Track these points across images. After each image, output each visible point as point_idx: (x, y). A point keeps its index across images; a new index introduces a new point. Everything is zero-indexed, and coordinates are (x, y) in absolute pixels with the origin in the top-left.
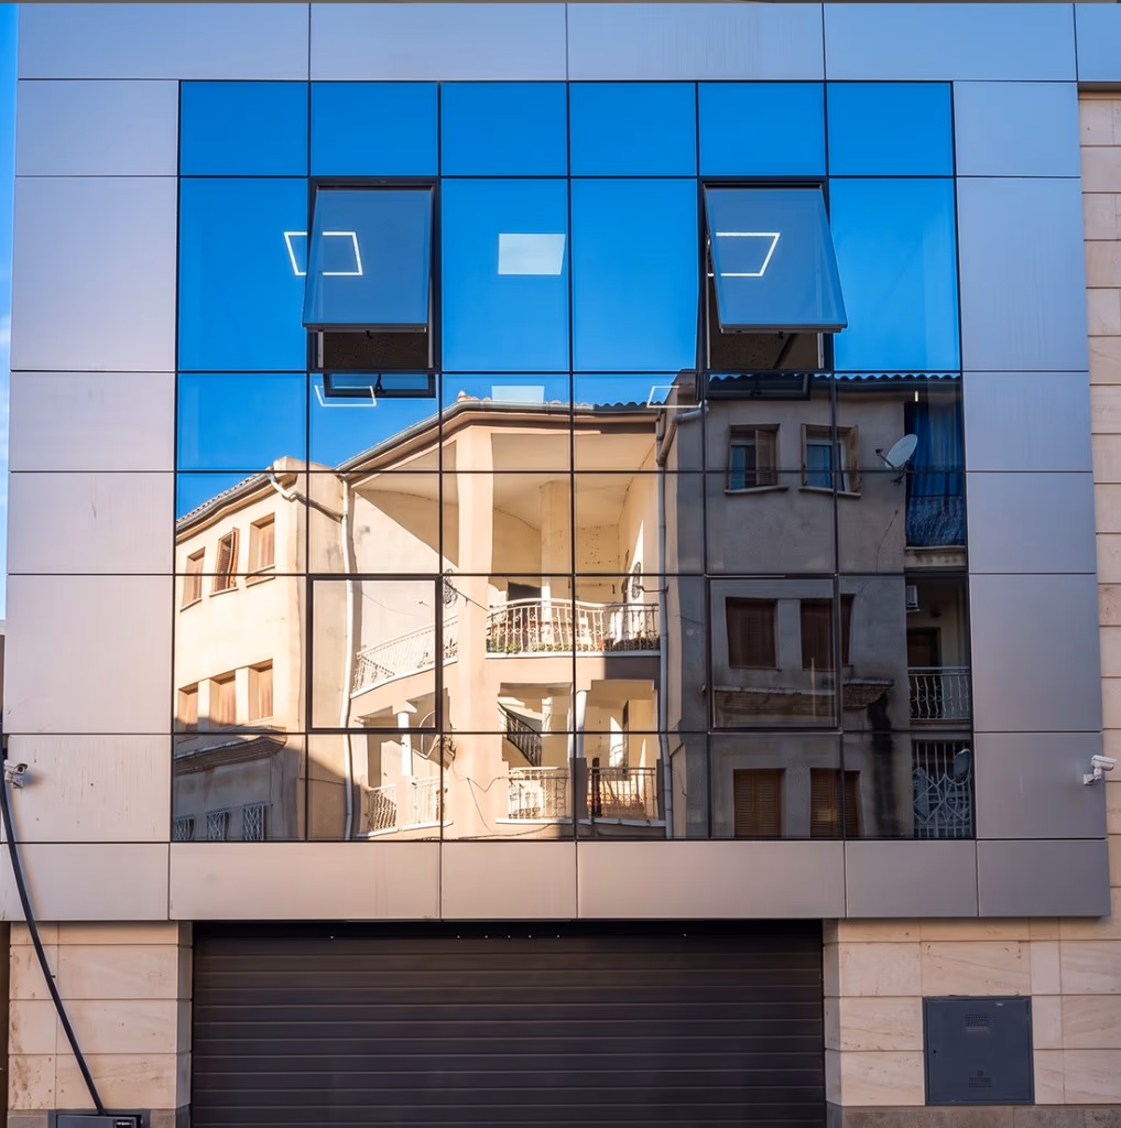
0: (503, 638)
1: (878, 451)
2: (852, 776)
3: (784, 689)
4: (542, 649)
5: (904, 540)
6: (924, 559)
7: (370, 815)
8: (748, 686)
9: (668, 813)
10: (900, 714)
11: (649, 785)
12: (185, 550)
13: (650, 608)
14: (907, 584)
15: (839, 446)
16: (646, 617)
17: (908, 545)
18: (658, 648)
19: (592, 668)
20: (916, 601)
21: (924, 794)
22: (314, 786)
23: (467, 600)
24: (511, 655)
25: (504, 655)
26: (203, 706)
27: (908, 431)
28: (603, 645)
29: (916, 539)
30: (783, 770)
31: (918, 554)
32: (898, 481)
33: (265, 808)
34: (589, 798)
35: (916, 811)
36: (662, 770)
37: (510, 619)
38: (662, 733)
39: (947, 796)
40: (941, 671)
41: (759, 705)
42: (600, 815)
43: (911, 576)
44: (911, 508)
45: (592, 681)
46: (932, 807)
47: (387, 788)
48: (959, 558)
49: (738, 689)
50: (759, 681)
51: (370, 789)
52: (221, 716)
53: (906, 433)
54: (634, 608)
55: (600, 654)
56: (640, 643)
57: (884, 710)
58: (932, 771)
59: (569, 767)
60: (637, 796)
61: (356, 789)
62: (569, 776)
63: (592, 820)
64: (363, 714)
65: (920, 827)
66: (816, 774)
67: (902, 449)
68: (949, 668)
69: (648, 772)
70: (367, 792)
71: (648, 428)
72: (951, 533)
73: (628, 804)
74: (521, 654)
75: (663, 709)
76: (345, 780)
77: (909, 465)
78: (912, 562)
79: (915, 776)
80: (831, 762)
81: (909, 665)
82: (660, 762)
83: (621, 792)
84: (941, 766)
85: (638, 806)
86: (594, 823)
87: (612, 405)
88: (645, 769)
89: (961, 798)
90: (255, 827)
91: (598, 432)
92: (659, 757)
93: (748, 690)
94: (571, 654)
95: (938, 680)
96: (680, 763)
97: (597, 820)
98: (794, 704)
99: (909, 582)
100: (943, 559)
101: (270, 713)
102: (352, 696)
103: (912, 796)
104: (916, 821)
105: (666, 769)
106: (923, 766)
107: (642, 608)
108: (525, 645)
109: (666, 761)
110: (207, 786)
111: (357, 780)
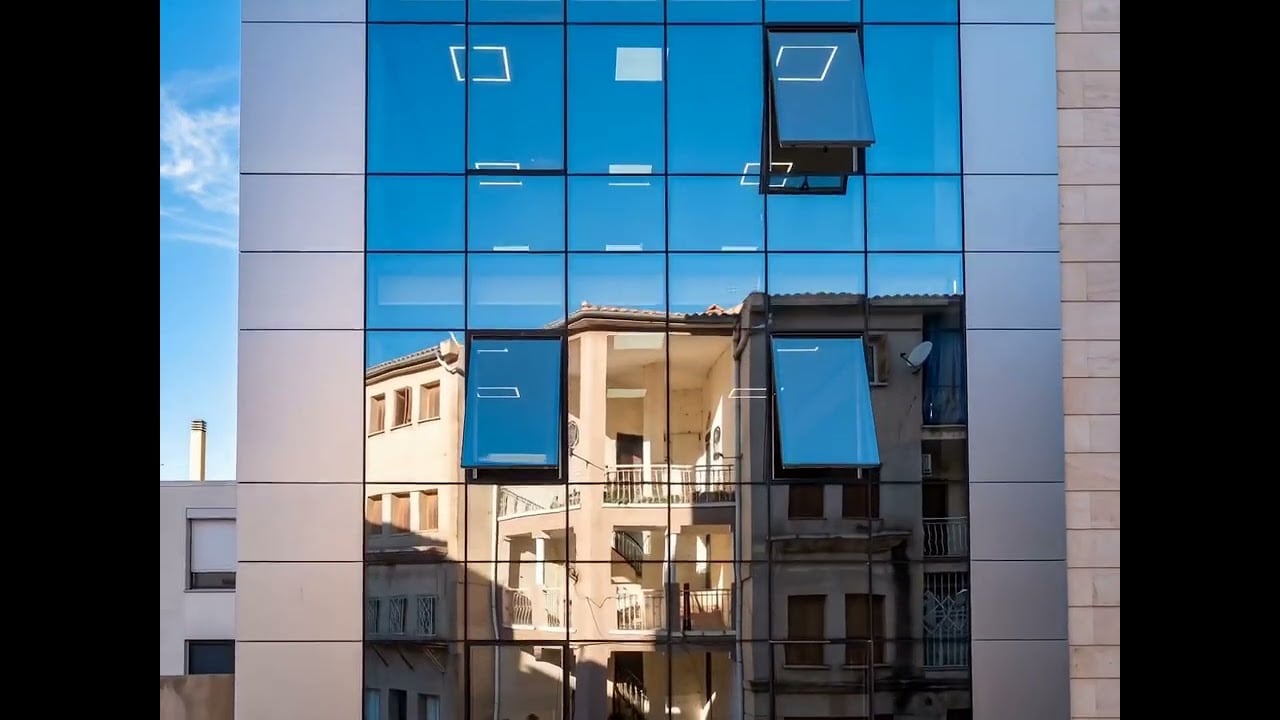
0: (615, 493)
1: (902, 355)
2: (880, 599)
3: (827, 534)
4: (644, 501)
5: (922, 422)
6: (937, 434)
7: (510, 608)
8: (802, 534)
9: (738, 624)
10: (916, 551)
11: (726, 602)
12: (372, 391)
13: (727, 468)
14: (923, 452)
15: (872, 348)
16: (724, 475)
17: (925, 424)
18: (734, 500)
19: (683, 515)
20: (930, 467)
21: (933, 611)
22: (471, 588)
23: (588, 462)
24: (622, 505)
25: (617, 505)
26: (386, 514)
27: (925, 338)
28: (691, 498)
29: (929, 421)
30: (824, 596)
31: (933, 430)
32: (915, 373)
33: (434, 599)
34: (682, 609)
35: (925, 623)
36: (735, 591)
37: (621, 477)
38: (737, 562)
39: (949, 612)
40: (947, 521)
41: (807, 547)
42: (690, 629)
43: (927, 447)
44: (927, 396)
45: (682, 527)
46: (938, 620)
47: (524, 588)
48: (963, 433)
49: (794, 537)
50: (811, 529)
51: (510, 589)
52: (399, 523)
53: (924, 340)
54: (715, 468)
55: (689, 505)
56: (720, 496)
57: (904, 551)
58: (939, 592)
59: (664, 589)
60: (717, 606)
61: (499, 589)
62: (664, 595)
63: (683, 634)
64: (510, 534)
65: (928, 636)
66: (850, 598)
67: (920, 352)
68: (954, 518)
69: (725, 592)
70: (508, 591)
71: (726, 332)
72: (958, 415)
73: (710, 611)
74: (629, 505)
75: (738, 546)
76: (490, 582)
77: (925, 364)
78: (928, 436)
79: (925, 598)
80: (862, 588)
81: (924, 516)
82: (734, 585)
83: (705, 604)
84: (945, 589)
85: (717, 613)
86: (685, 636)
87: (700, 314)
88: (723, 590)
89: (960, 613)
90: (426, 614)
91: (688, 334)
92: (733, 581)
93: (801, 537)
94: (666, 505)
95: (944, 527)
96: (749, 587)
97: (688, 633)
98: (834, 545)
99: (924, 451)
100: (952, 434)
101: (436, 526)
102: (499, 519)
103: (922, 613)
104: (925, 630)
105: (738, 591)
106: (932, 590)
107: (721, 468)
108: (632, 497)
109: (738, 585)
110: (389, 577)
111: (500, 582)
